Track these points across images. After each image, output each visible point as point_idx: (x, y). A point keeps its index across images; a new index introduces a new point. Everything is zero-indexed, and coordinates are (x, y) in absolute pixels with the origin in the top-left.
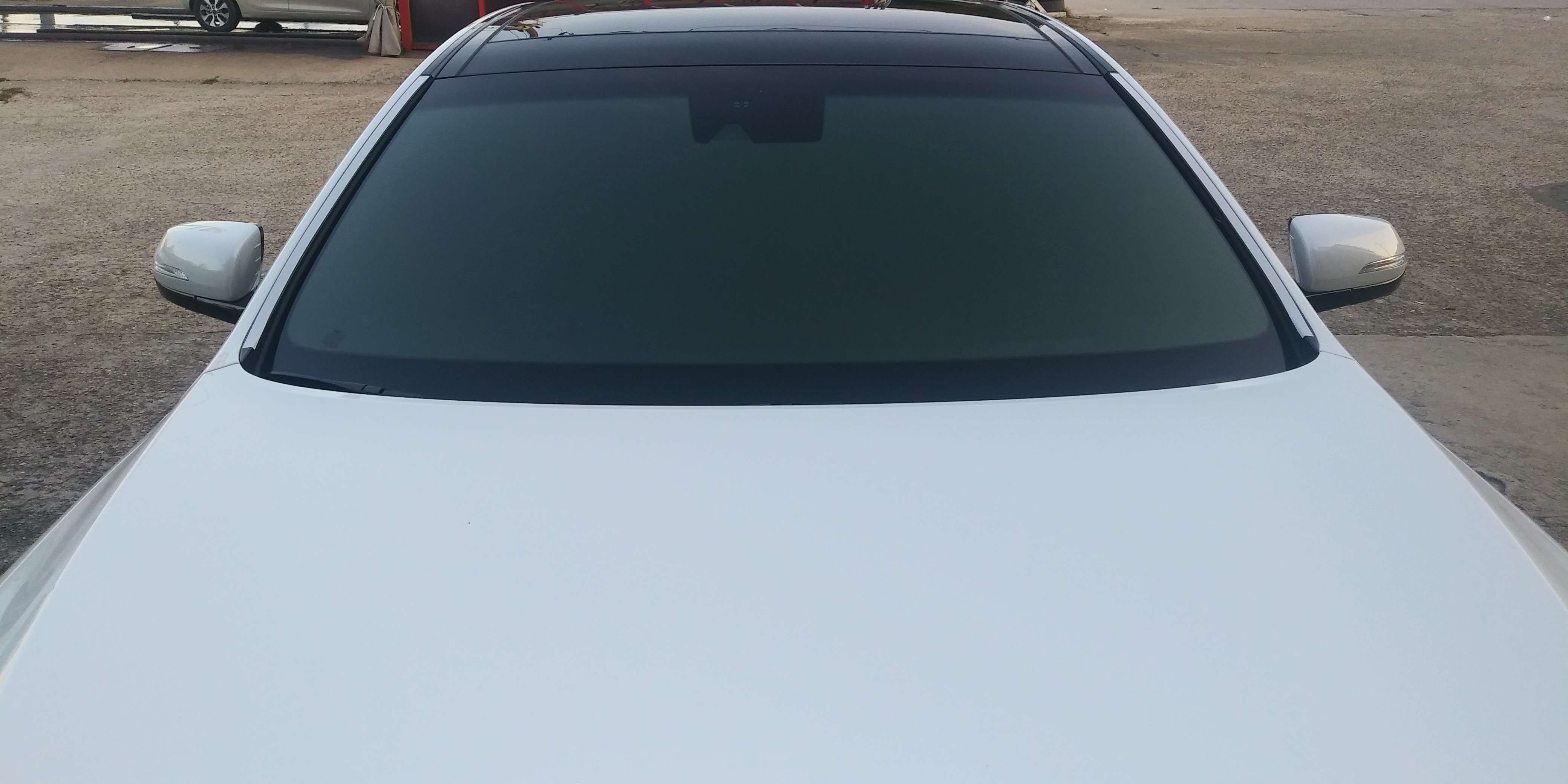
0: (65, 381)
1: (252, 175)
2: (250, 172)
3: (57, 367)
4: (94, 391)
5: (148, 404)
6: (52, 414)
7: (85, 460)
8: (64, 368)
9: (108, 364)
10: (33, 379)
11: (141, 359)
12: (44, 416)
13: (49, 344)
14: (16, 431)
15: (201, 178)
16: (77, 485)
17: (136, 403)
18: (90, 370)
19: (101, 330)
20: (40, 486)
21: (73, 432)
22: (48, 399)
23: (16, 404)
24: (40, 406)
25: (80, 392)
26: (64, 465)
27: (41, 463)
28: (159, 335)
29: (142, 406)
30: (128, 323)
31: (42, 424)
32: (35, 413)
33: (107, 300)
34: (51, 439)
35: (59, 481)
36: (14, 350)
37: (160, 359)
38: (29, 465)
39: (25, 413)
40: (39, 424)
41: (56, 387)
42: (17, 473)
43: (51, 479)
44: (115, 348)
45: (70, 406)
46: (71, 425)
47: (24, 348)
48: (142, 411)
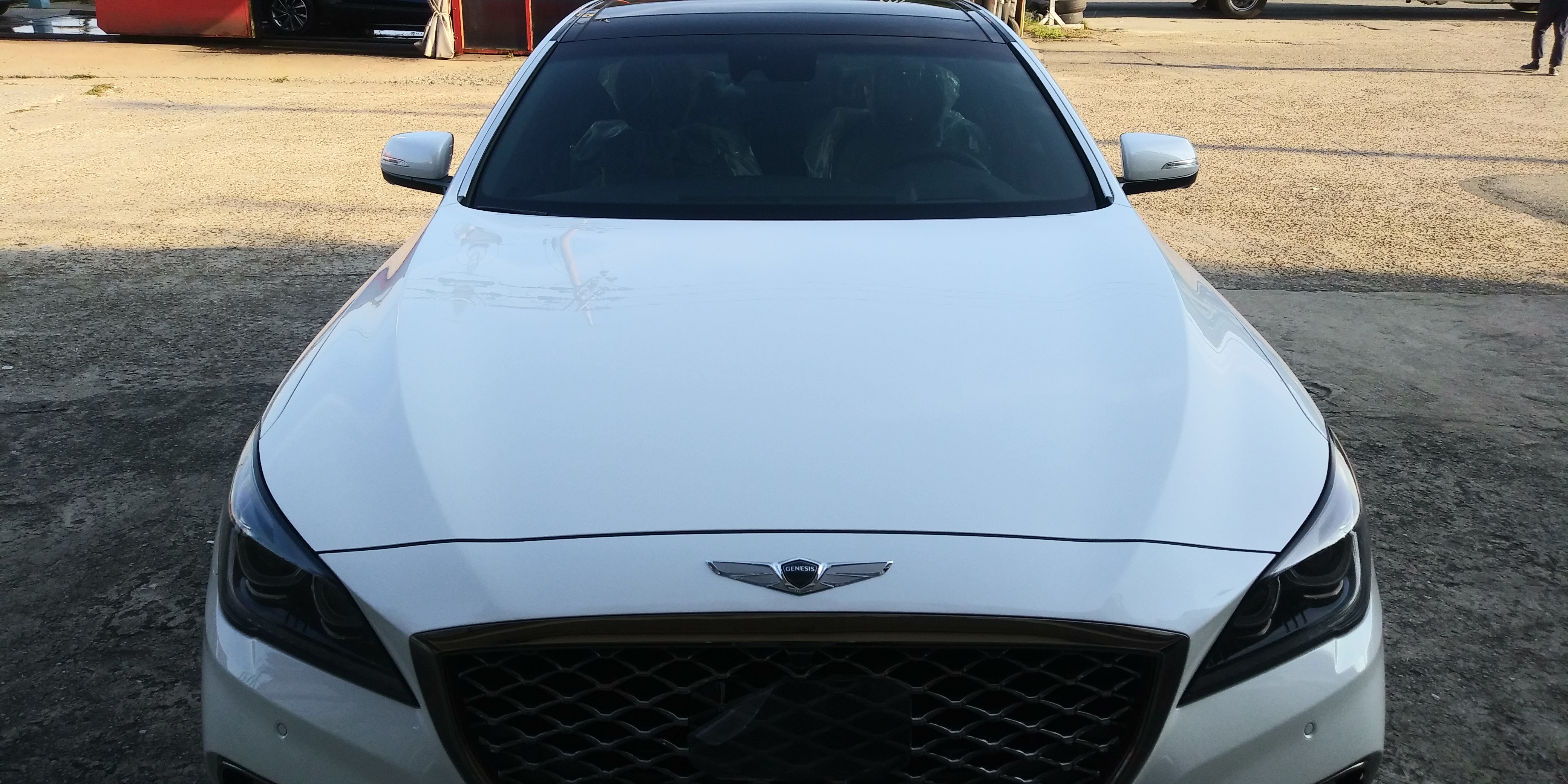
0: (181, 308)
3: (173, 299)
4: (205, 315)
5: (250, 325)
6: (174, 330)
7: (203, 361)
8: (180, 299)
9: (215, 297)
10: (154, 306)
11: (240, 293)
12: (168, 332)
13: (164, 282)
14: (145, 341)
16: (199, 377)
17: (239, 325)
18: (200, 301)
20: (171, 377)
21: (192, 342)
22: (169, 320)
23: (144, 323)
24: (162, 325)
25: (194, 315)
26: (188, 364)
27: (170, 362)
28: (253, 278)
29: (245, 326)
31: (167, 337)
32: (160, 329)
34: (174, 346)
35: (184, 374)
36: (135, 286)
37: (256, 294)
38: (160, 364)
39: (152, 330)
40: (164, 337)
41: (175, 312)
42: (152, 368)
43: (179, 373)
44: (218, 286)
45: (188, 325)
46: (189, 338)
47: (143, 285)
48: (246, 330)
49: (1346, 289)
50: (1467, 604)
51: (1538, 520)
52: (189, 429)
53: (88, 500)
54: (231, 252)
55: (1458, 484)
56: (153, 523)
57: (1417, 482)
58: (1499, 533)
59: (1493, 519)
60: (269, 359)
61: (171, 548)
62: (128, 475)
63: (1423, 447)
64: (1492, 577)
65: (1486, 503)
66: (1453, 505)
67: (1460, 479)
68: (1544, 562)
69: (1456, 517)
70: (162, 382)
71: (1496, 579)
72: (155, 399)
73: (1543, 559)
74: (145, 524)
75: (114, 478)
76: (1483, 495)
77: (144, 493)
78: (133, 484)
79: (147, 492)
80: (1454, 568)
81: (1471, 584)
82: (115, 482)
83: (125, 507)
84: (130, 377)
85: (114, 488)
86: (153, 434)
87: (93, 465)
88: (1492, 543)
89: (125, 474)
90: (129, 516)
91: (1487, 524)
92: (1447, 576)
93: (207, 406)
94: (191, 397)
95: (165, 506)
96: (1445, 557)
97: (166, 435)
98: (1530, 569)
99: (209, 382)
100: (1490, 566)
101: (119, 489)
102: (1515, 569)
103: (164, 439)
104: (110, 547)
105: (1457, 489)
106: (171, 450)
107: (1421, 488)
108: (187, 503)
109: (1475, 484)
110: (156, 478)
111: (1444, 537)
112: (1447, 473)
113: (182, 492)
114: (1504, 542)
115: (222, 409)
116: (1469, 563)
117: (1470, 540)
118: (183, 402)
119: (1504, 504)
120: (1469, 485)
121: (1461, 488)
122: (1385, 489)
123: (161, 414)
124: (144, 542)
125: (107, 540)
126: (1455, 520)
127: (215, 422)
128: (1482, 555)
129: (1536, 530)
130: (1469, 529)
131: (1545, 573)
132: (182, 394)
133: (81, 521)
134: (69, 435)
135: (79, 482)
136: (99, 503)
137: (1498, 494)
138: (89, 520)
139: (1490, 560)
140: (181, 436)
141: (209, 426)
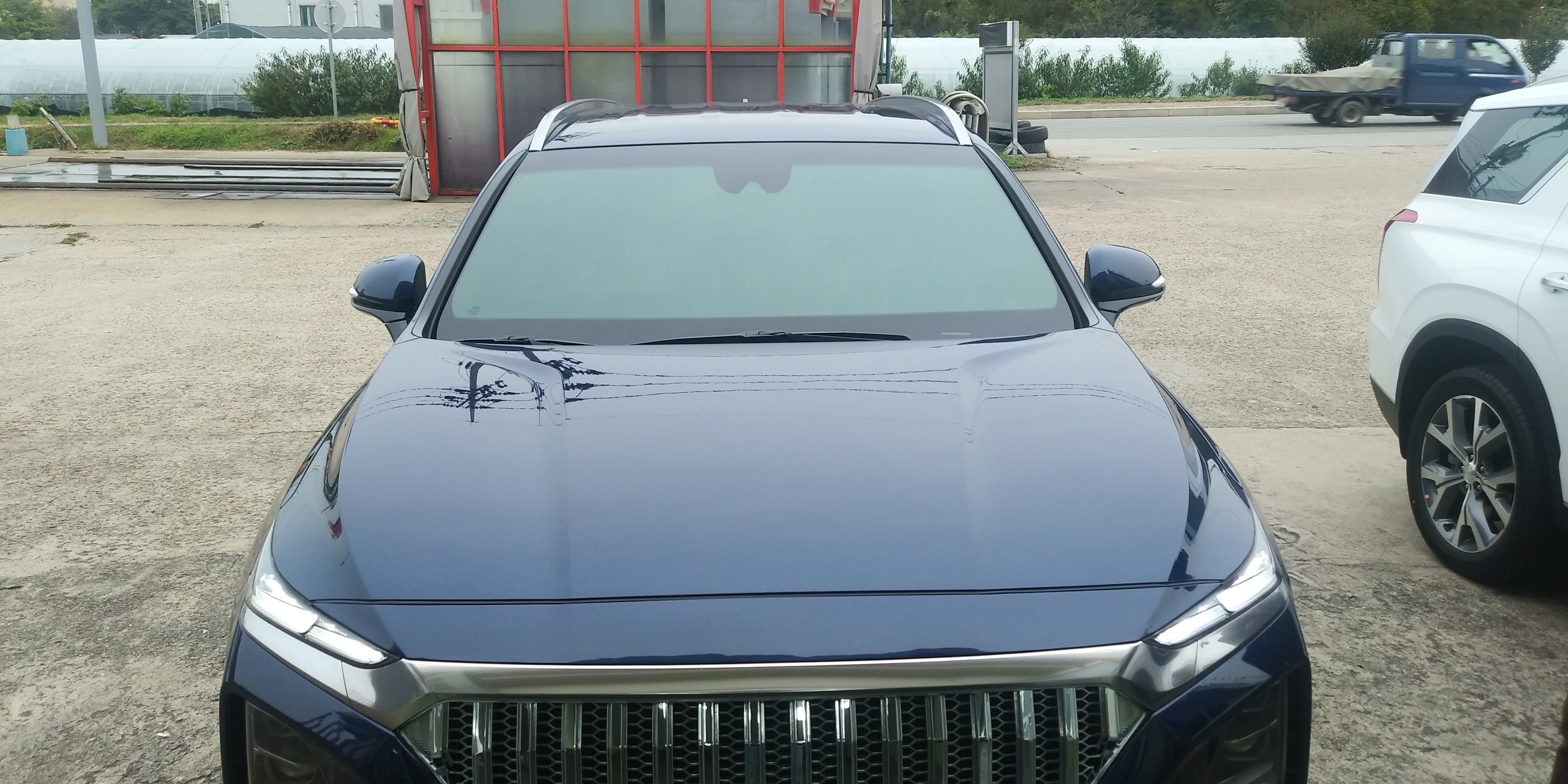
0: (145, 471)
1: (295, 307)
3: (137, 461)
4: (168, 479)
5: (213, 488)
6: (136, 495)
7: (164, 528)
8: (143, 461)
9: (179, 458)
10: (117, 469)
11: (205, 454)
12: (129, 497)
13: (128, 444)
14: (107, 508)
15: (251, 309)
16: (159, 547)
17: (203, 487)
18: (164, 463)
19: (172, 433)
20: (130, 547)
21: (153, 508)
22: (131, 485)
23: (105, 488)
24: (126, 490)
25: (157, 479)
26: (148, 532)
27: (129, 531)
28: (219, 436)
29: (208, 489)
31: (128, 503)
32: (123, 495)
33: (176, 409)
34: (135, 514)
35: (145, 544)
36: (99, 448)
37: (221, 454)
38: (120, 533)
39: (113, 495)
40: (125, 503)
41: (137, 476)
42: (110, 538)
43: (139, 542)
44: (183, 447)
45: (150, 489)
46: (151, 504)
47: (106, 447)
48: (208, 493)
49: (1311, 425)
50: (1443, 772)
51: (1510, 674)
52: (145, 606)
53: (37, 689)
54: (198, 409)
55: (1429, 636)
56: (104, 713)
57: (1389, 636)
58: (1473, 691)
59: (1467, 675)
60: (231, 525)
61: (119, 742)
62: (80, 660)
63: (1393, 596)
64: (1469, 740)
65: (1459, 657)
66: (1426, 660)
67: (1432, 632)
68: (1518, 721)
69: (1429, 674)
70: (121, 552)
71: (1472, 742)
72: (111, 574)
73: (1518, 718)
74: (93, 716)
75: (65, 664)
76: (1456, 649)
77: (95, 680)
78: (84, 670)
79: (98, 679)
80: (1428, 731)
81: (1448, 749)
82: (66, 668)
83: (74, 696)
84: (89, 548)
85: (64, 675)
86: (106, 613)
87: (45, 649)
88: (1466, 702)
89: (77, 659)
90: (79, 707)
91: (1462, 681)
92: (1423, 741)
93: (164, 580)
94: (149, 570)
95: (116, 693)
96: (1421, 719)
97: (121, 613)
98: (1506, 730)
99: (170, 552)
100: (1465, 728)
101: (70, 676)
102: (1491, 731)
103: (117, 618)
104: (56, 742)
105: (1430, 642)
106: (125, 631)
107: (1393, 643)
108: (138, 691)
109: (1448, 637)
110: (109, 662)
111: (1418, 696)
112: (1417, 625)
113: (134, 677)
114: (1478, 700)
115: (180, 583)
116: (1444, 725)
117: (1444, 700)
118: (141, 576)
119: (1477, 658)
120: (1439, 637)
121: (1434, 642)
122: (1357, 643)
123: (118, 591)
124: (92, 736)
125: (54, 733)
126: (1429, 677)
127: (172, 597)
128: (1457, 715)
129: (1510, 686)
130: (1444, 686)
131: (1520, 734)
132: (139, 567)
133: (28, 713)
134: (22, 616)
135: (30, 669)
136: (48, 692)
137: (1470, 647)
138: (37, 712)
139: (1465, 721)
140: (136, 614)
141: (166, 602)
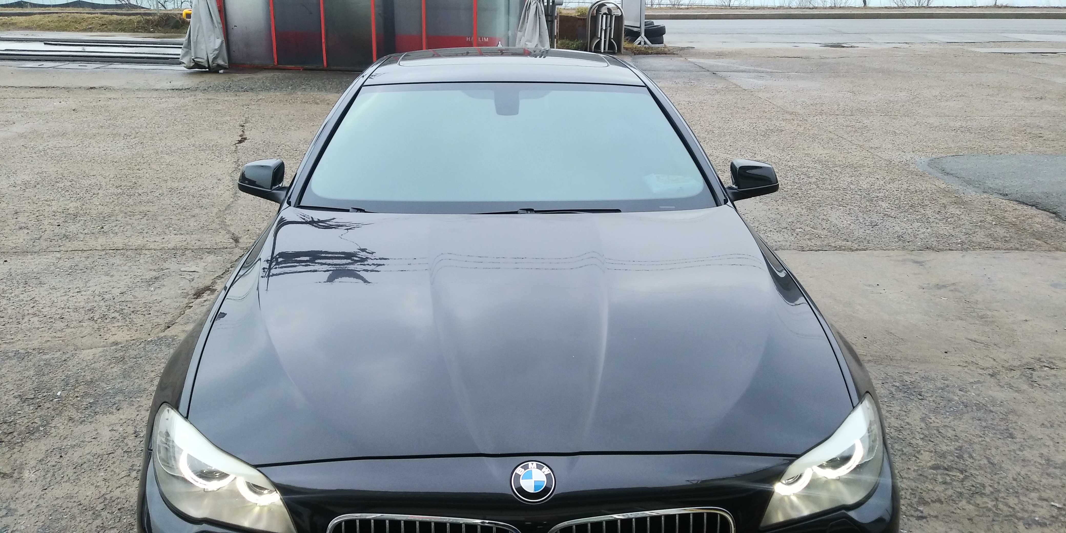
1: (109, 151)
2: (108, 149)
15: (76, 152)
17: (13, 295)
28: (33, 253)
29: (17, 296)
30: (15, 246)
37: (32, 268)
48: (16, 300)
49: (840, 249)
51: (982, 452)
58: (954, 466)
59: (950, 453)
64: (952, 509)
65: (944, 438)
66: (920, 440)
68: (989, 493)
69: (922, 452)
71: (955, 511)
76: (942, 431)
80: (922, 501)
92: (917, 510)
96: (916, 491)
98: (979, 500)
100: (949, 499)
102: (969, 501)
109: (935, 420)
112: (914, 410)
114: (958, 474)
116: (933, 496)
117: (934, 474)
120: (931, 420)
